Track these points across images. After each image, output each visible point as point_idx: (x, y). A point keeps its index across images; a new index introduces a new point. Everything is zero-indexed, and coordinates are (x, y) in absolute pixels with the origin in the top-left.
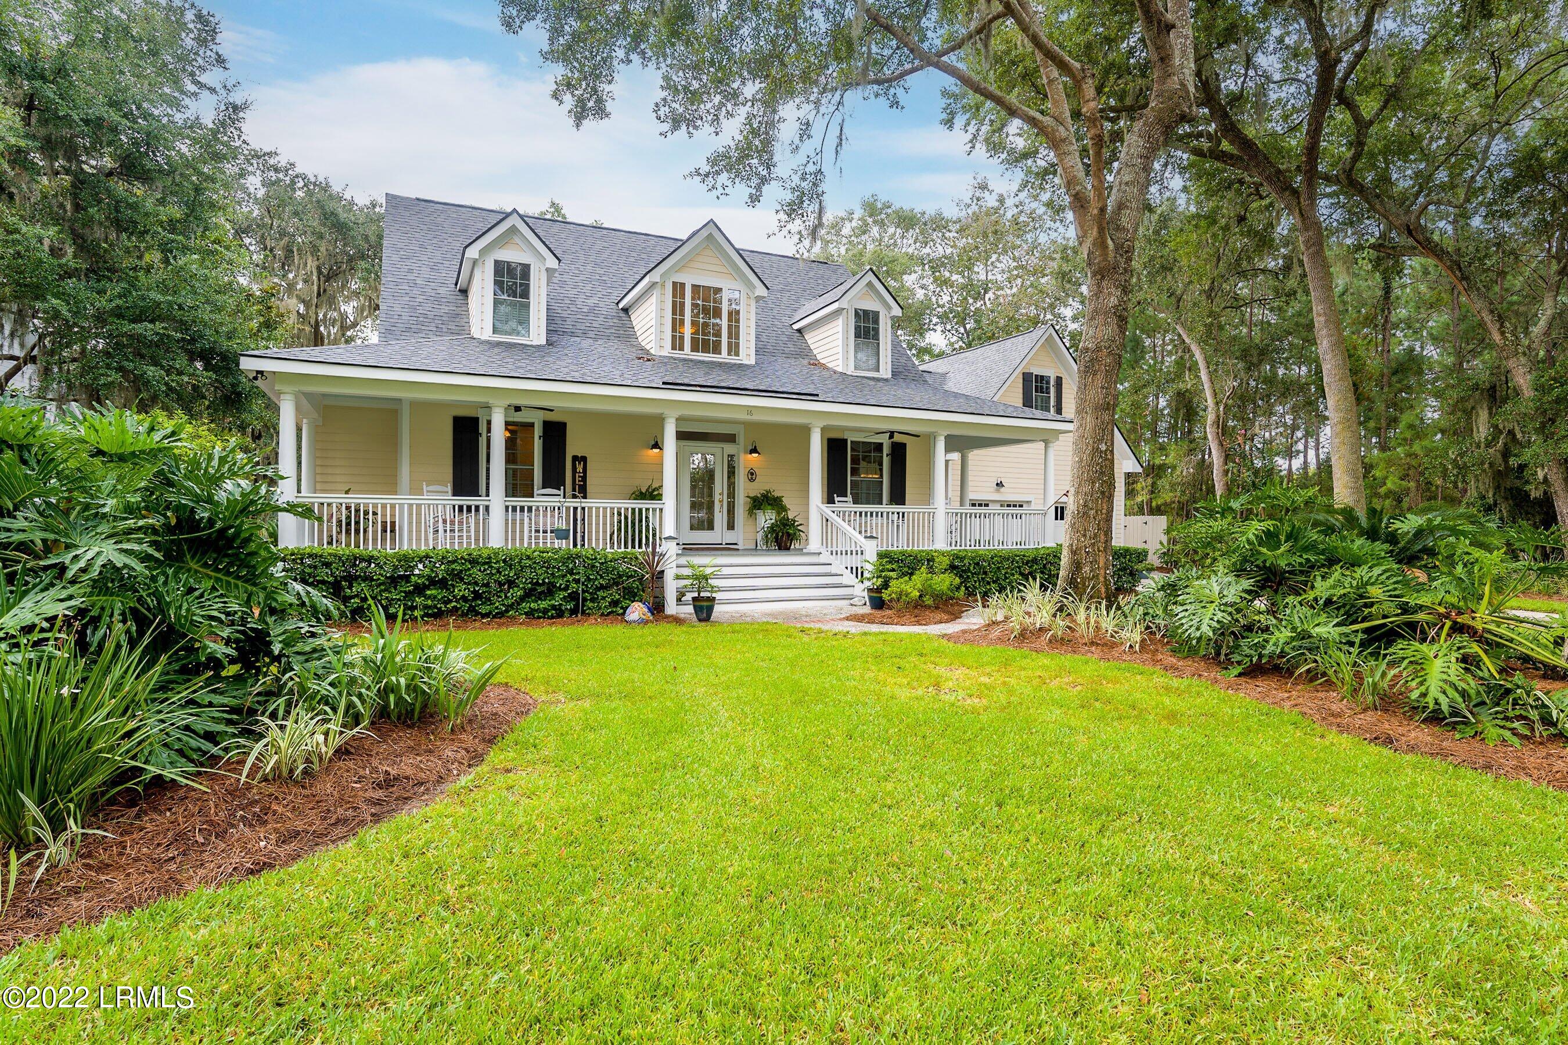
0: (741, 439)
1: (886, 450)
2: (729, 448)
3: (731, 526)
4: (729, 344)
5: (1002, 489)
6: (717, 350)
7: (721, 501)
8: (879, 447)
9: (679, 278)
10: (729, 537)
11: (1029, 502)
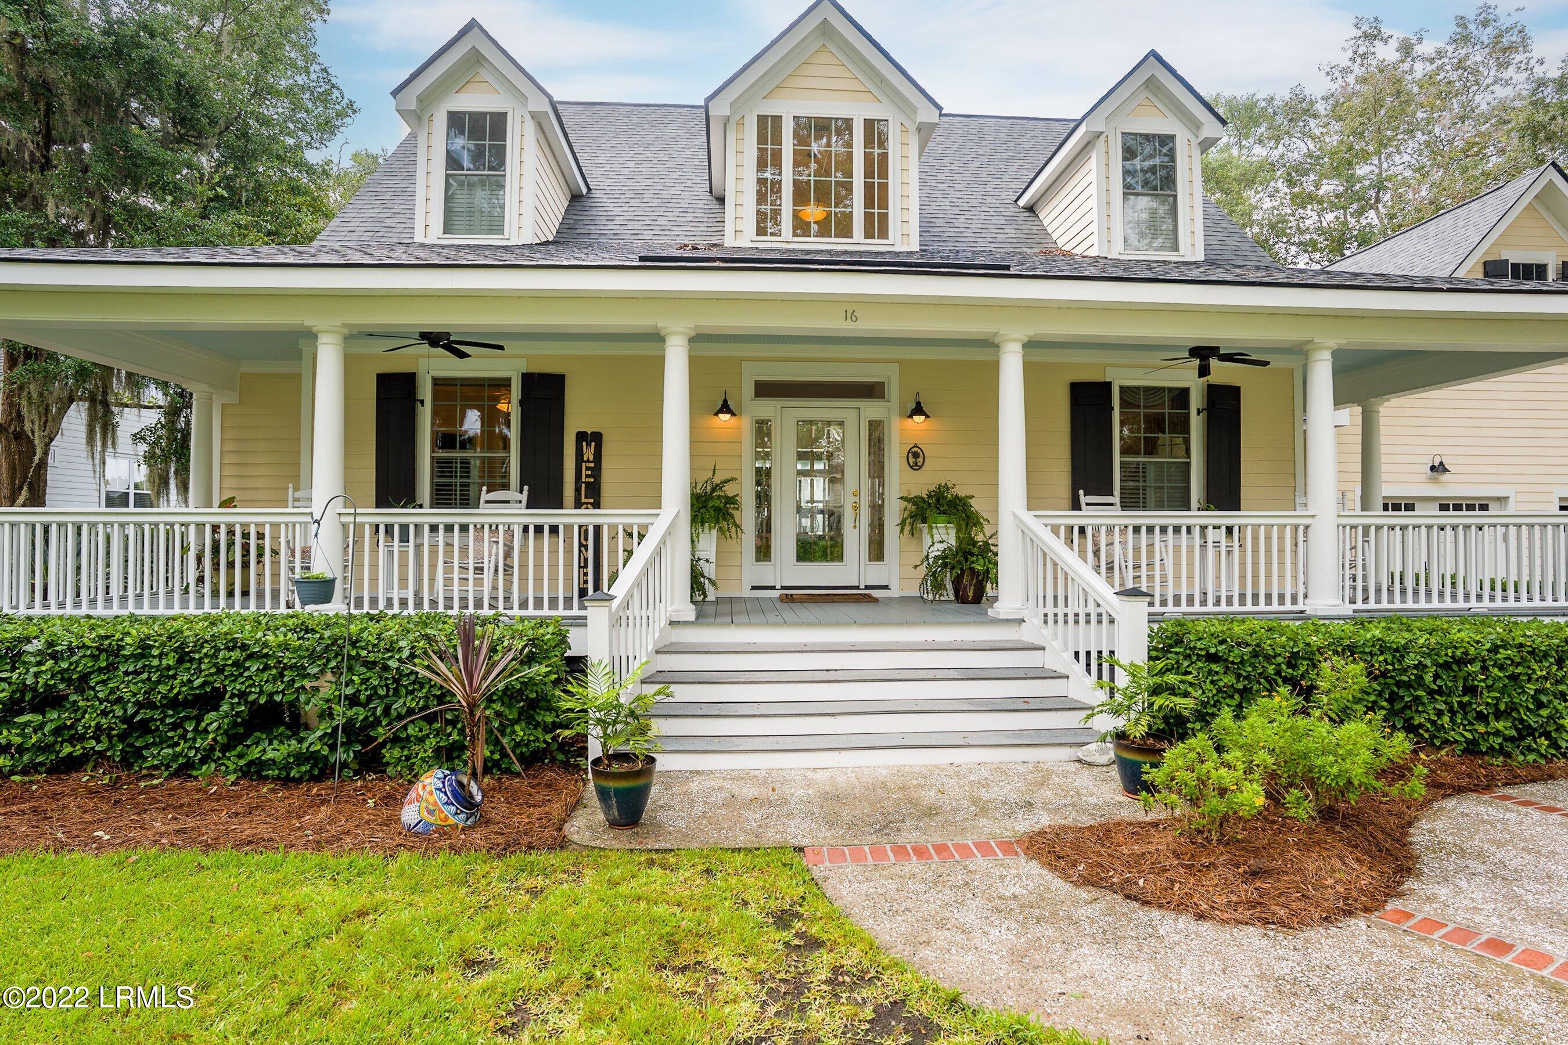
0: (893, 391)
1: (1196, 401)
2: (871, 409)
3: (877, 551)
4: (869, 218)
5: (1446, 477)
6: (845, 229)
7: (856, 508)
8: (1182, 396)
9: (770, 109)
10: (873, 574)
11: (1502, 500)
